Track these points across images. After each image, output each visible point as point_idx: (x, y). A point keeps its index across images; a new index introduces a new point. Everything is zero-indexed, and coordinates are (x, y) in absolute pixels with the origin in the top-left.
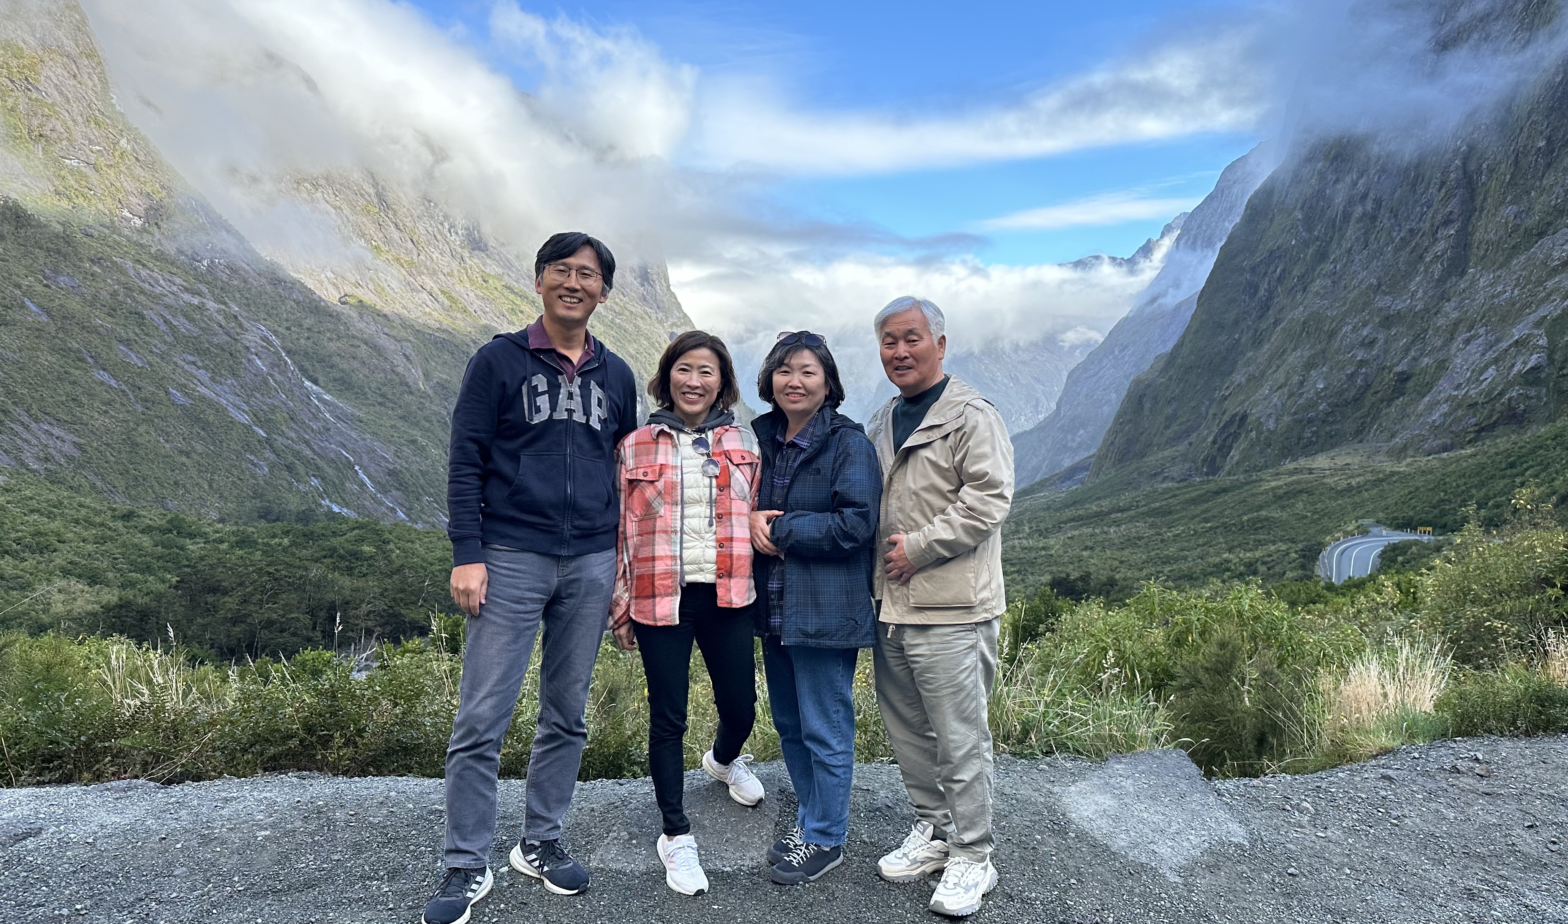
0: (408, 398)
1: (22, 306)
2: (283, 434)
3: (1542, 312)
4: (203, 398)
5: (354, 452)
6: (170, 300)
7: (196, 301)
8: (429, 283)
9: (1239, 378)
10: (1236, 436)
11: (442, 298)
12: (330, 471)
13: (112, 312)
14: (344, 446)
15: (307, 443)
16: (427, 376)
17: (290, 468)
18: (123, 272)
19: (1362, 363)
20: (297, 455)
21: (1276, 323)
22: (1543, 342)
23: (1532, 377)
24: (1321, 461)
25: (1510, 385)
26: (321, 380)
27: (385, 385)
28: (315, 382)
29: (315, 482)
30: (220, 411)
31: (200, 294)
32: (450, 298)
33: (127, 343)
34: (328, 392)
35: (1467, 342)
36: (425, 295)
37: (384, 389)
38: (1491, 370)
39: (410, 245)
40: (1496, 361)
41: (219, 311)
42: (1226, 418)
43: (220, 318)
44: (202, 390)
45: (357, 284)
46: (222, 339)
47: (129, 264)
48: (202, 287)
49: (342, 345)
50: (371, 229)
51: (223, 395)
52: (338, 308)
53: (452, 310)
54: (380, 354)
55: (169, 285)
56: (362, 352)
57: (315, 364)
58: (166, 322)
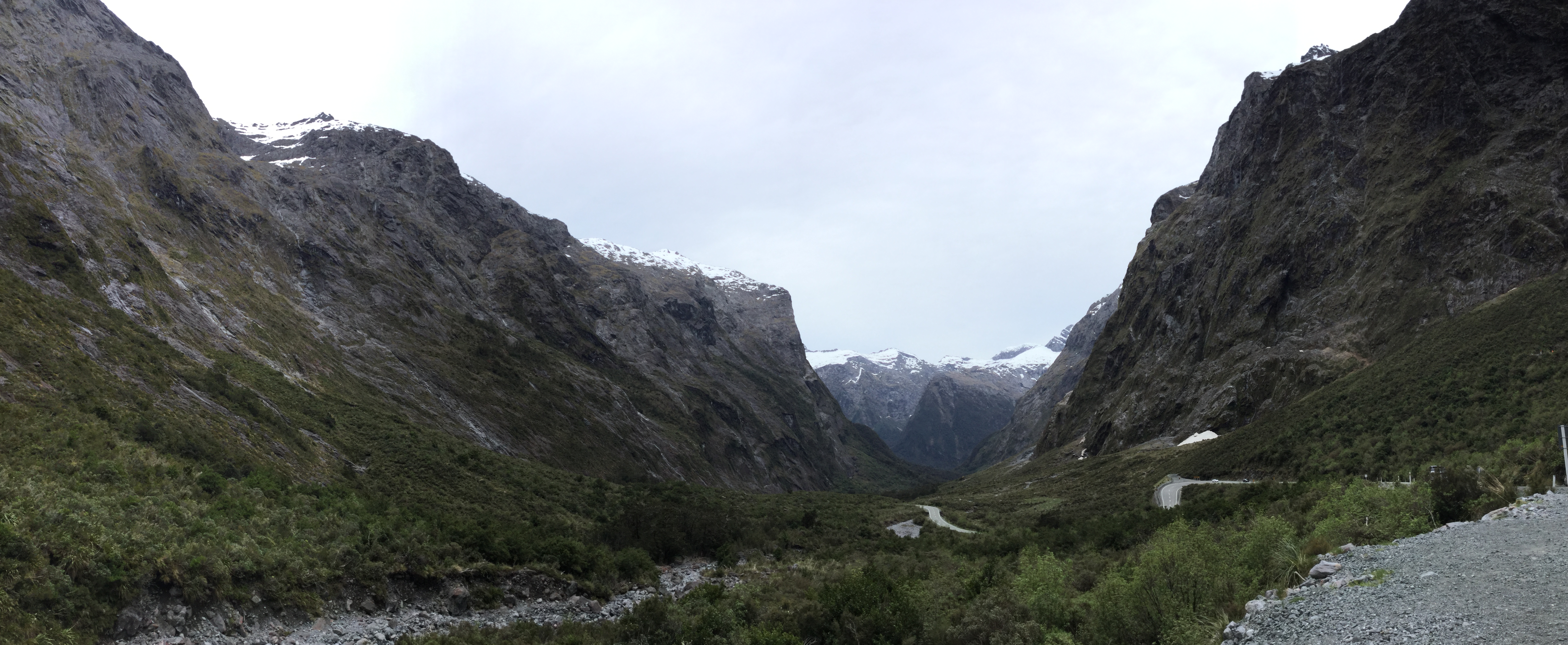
0: (682, 419)
1: (529, 385)
2: (630, 438)
3: (1234, 378)
4: (598, 422)
5: (660, 446)
6: (582, 378)
7: (592, 378)
8: (688, 362)
9: (1107, 405)
10: (1106, 434)
11: (695, 369)
12: (651, 456)
13: (561, 385)
14: (656, 443)
16: (690, 408)
17: (634, 455)
18: (563, 367)
19: (1162, 399)
20: (637, 447)
21: (1123, 379)
22: (1235, 391)
23: (1232, 406)
24: (1146, 446)
25: (1223, 410)
26: (644, 411)
27: (672, 412)
28: (641, 412)
29: (645, 462)
30: (605, 428)
31: (593, 374)
32: (699, 369)
33: (566, 398)
34: (647, 417)
35: (1205, 390)
36: (688, 369)
37: (672, 414)
38: (1216, 404)
39: (679, 345)
40: (1217, 399)
41: (602, 382)
42: (1101, 425)
43: (602, 385)
44: (597, 418)
45: (658, 365)
46: (604, 393)
47: (565, 364)
48: (595, 371)
49: (653, 394)
50: (662, 339)
51: (605, 420)
52: (650, 377)
53: (700, 374)
54: (669, 398)
55: (580, 372)
56: (661, 397)
57: (641, 403)
58: (582, 388)
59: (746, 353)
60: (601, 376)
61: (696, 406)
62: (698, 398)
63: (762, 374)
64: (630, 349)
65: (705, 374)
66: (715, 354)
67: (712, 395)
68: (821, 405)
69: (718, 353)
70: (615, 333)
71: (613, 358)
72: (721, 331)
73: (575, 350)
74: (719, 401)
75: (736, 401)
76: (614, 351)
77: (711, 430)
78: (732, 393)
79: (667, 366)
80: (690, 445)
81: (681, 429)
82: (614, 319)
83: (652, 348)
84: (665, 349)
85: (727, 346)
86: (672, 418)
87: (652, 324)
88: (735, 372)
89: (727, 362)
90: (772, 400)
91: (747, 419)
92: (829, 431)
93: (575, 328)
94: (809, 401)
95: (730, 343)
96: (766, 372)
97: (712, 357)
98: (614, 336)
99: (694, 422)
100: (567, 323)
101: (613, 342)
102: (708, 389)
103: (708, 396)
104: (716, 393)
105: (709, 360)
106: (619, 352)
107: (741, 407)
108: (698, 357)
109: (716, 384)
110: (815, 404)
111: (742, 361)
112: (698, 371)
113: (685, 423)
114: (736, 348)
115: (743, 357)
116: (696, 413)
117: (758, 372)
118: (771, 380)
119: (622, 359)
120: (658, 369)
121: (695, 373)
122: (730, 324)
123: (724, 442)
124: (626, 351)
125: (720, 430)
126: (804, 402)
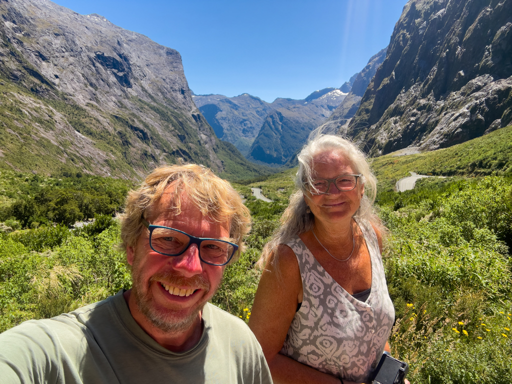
0: (109, 137)
2: (69, 149)
3: (469, 104)
4: (43, 138)
5: (93, 154)
6: (30, 105)
7: (38, 106)
8: (114, 99)
11: (118, 104)
12: (86, 161)
13: (11, 110)
14: (89, 153)
15: (78, 152)
16: (115, 130)
17: (72, 160)
18: (14, 96)
20: (75, 155)
21: (386, 109)
22: (469, 114)
26: (81, 131)
27: (101, 133)
28: (79, 132)
29: (81, 164)
30: (49, 142)
31: (39, 103)
32: (122, 104)
33: (17, 120)
34: (84, 135)
36: (113, 103)
37: (101, 134)
39: (107, 86)
40: (454, 120)
41: (46, 109)
43: (46, 111)
44: (42, 135)
45: (91, 100)
46: (48, 118)
47: (16, 94)
48: (40, 101)
49: (87, 119)
50: (94, 81)
51: (49, 136)
52: (85, 107)
53: (122, 107)
54: (99, 122)
55: (29, 100)
56: (94, 122)
57: (78, 126)
58: (29, 113)
59: (153, 95)
60: (45, 105)
61: (119, 129)
62: (121, 123)
63: (164, 109)
64: (69, 86)
65: (125, 108)
66: (133, 94)
67: (131, 123)
68: (202, 129)
69: (134, 94)
70: (58, 74)
71: (57, 93)
72: (136, 79)
73: (24, 84)
74: (135, 126)
75: (146, 126)
76: (57, 88)
77: (130, 144)
78: (144, 121)
79: (97, 101)
80: (114, 153)
81: (108, 143)
82: (56, 63)
83: (87, 87)
84: (96, 89)
85: (140, 89)
86: (101, 136)
87: (86, 70)
88: (146, 107)
89: (140, 100)
90: (170, 126)
91: (154, 137)
92: (207, 146)
93: (24, 67)
94: (194, 128)
95: (142, 87)
96: (166, 108)
97: (130, 96)
98: (57, 77)
99: (118, 140)
100: (17, 63)
101: (57, 81)
102: (127, 117)
103: (127, 122)
104: (133, 121)
105: (128, 98)
106: (61, 88)
107: (150, 130)
108: (121, 96)
109: (133, 115)
110: (198, 129)
111: (150, 100)
112: (121, 105)
113: (111, 140)
114: (146, 91)
115: (152, 97)
116: (120, 133)
117: (161, 108)
118: (170, 113)
119: (63, 94)
120: (92, 102)
121: (119, 106)
122: (142, 74)
123: (139, 152)
124: (67, 88)
125: (137, 145)
126: (191, 128)
